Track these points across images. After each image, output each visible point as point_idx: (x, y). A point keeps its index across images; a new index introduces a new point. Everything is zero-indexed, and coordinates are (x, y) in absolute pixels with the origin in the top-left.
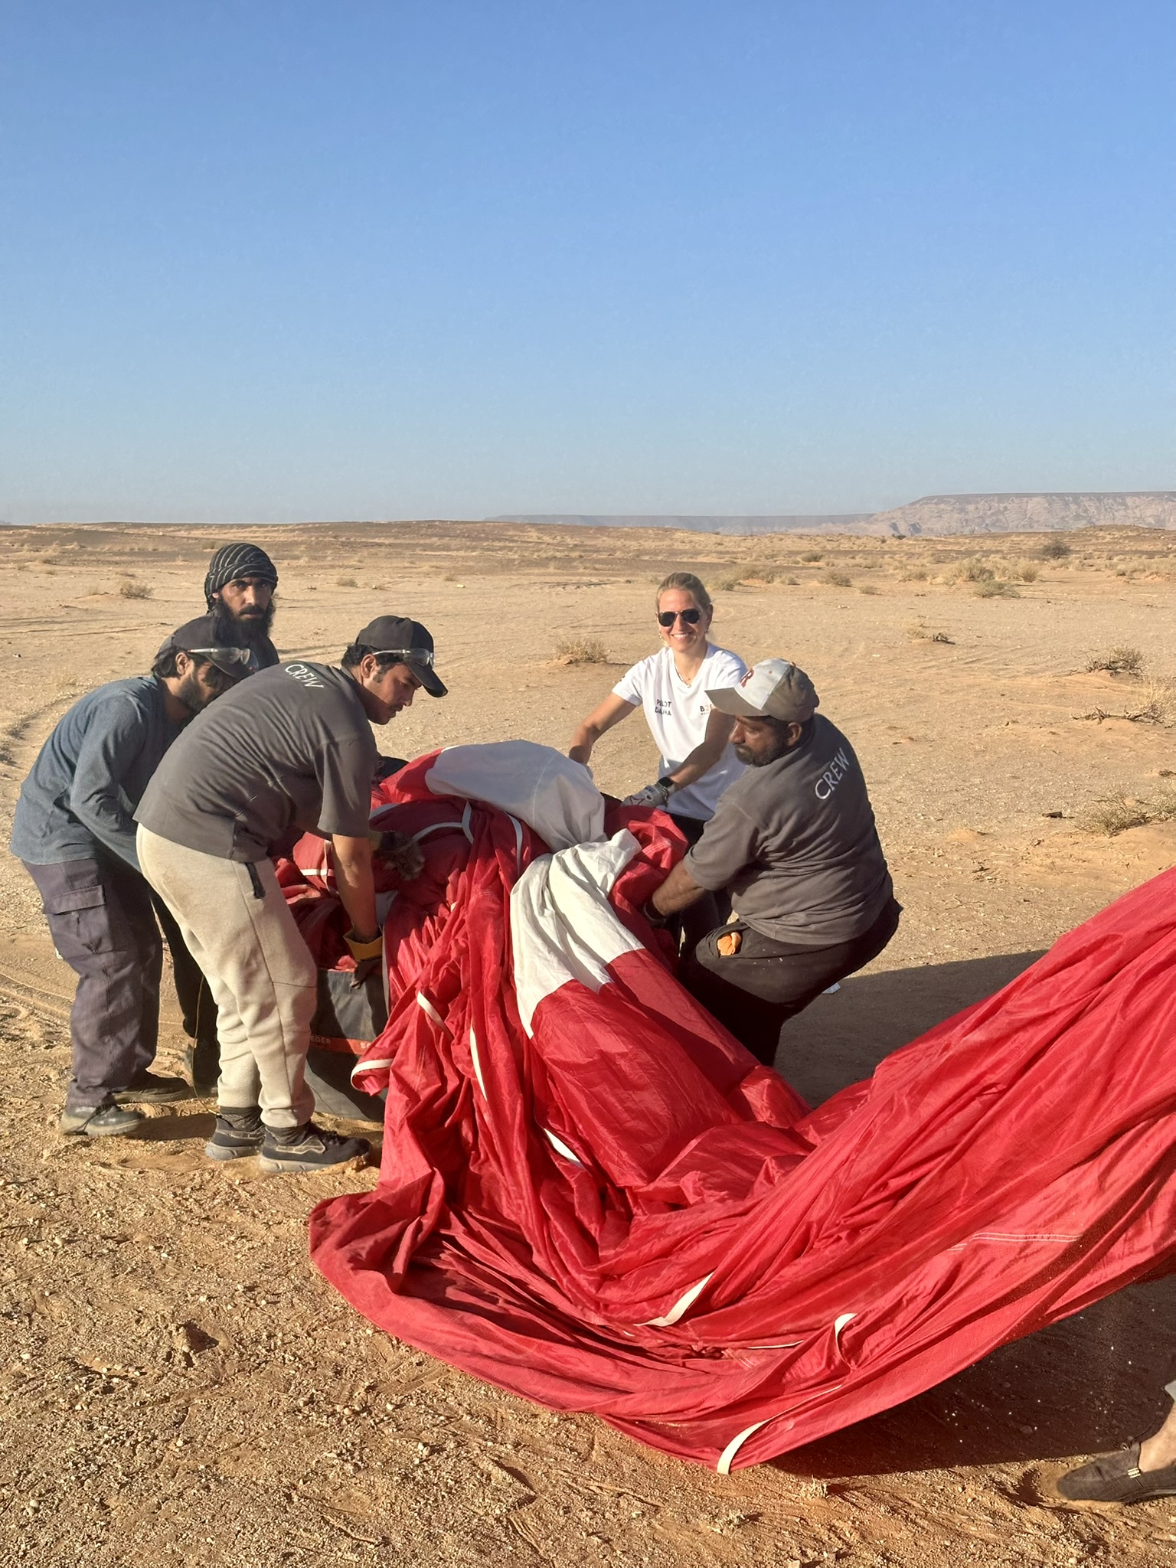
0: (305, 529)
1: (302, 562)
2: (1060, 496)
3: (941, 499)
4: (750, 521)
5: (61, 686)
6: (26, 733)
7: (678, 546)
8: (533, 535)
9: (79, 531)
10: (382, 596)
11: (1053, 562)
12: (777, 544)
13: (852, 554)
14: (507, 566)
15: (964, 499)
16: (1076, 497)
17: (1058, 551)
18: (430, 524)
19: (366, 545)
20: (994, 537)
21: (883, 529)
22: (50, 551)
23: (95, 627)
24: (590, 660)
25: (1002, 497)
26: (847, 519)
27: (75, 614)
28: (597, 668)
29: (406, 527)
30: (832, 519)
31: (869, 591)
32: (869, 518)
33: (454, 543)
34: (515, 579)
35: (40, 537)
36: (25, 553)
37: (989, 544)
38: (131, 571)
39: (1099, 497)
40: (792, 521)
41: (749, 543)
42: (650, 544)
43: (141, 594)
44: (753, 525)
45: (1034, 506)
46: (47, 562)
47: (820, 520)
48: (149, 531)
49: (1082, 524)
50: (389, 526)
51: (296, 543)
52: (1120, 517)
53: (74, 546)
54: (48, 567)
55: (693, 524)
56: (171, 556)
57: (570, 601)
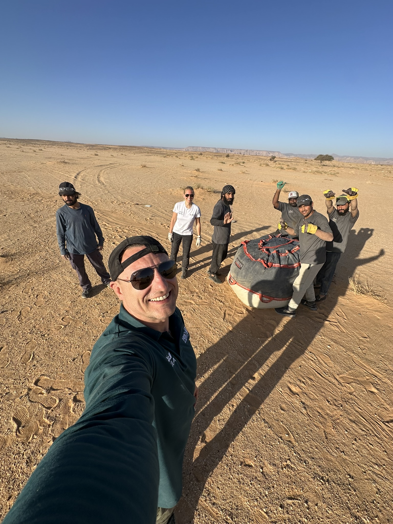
0: (119, 146)
1: (118, 151)
2: (203, 147)
3: (191, 147)
4: (170, 148)
5: (84, 168)
6: (79, 174)
7: (162, 151)
8: (146, 148)
9: (92, 145)
10: (126, 156)
11: (201, 155)
12: (173, 151)
13: (180, 153)
14: (142, 152)
15: (193, 147)
16: (205, 148)
17: (201, 154)
18: (134, 146)
19: (126, 149)
20: (196, 152)
21: (184, 150)
22: (88, 148)
23: (91, 159)
24: (144, 167)
25: (197, 147)
26: (181, 149)
27: (89, 158)
28: (145, 168)
29: (131, 147)
30: (179, 148)
31: (179, 158)
32: (183, 148)
33: (137, 149)
34: (142, 154)
35: (87, 146)
36: (85, 148)
37: (195, 153)
38: (97, 151)
39: (207, 148)
40: (175, 148)
41: (170, 151)
42: (159, 150)
43: (97, 155)
44: (171, 149)
45: (201, 148)
46: (87, 149)
47: (178, 148)
48: (100, 145)
49: (205, 151)
50: (129, 146)
51: (118, 148)
52: (209, 150)
53: (91, 147)
54: (87, 150)
55: (164, 148)
56: (102, 149)
57: (146, 158)
